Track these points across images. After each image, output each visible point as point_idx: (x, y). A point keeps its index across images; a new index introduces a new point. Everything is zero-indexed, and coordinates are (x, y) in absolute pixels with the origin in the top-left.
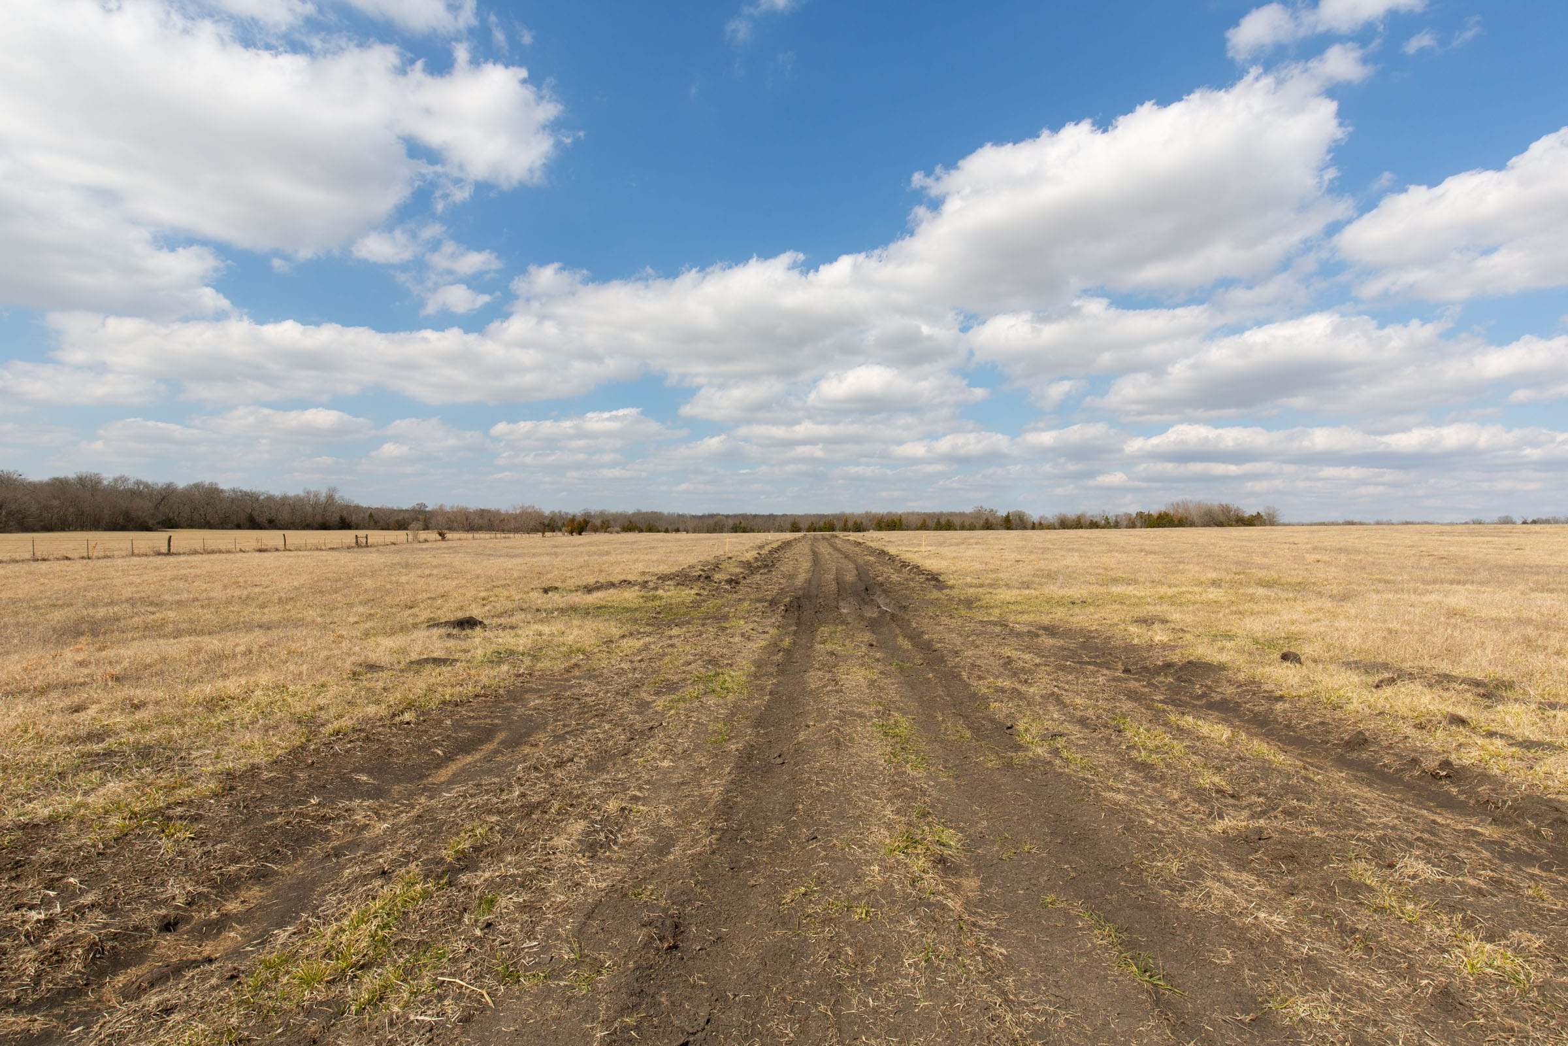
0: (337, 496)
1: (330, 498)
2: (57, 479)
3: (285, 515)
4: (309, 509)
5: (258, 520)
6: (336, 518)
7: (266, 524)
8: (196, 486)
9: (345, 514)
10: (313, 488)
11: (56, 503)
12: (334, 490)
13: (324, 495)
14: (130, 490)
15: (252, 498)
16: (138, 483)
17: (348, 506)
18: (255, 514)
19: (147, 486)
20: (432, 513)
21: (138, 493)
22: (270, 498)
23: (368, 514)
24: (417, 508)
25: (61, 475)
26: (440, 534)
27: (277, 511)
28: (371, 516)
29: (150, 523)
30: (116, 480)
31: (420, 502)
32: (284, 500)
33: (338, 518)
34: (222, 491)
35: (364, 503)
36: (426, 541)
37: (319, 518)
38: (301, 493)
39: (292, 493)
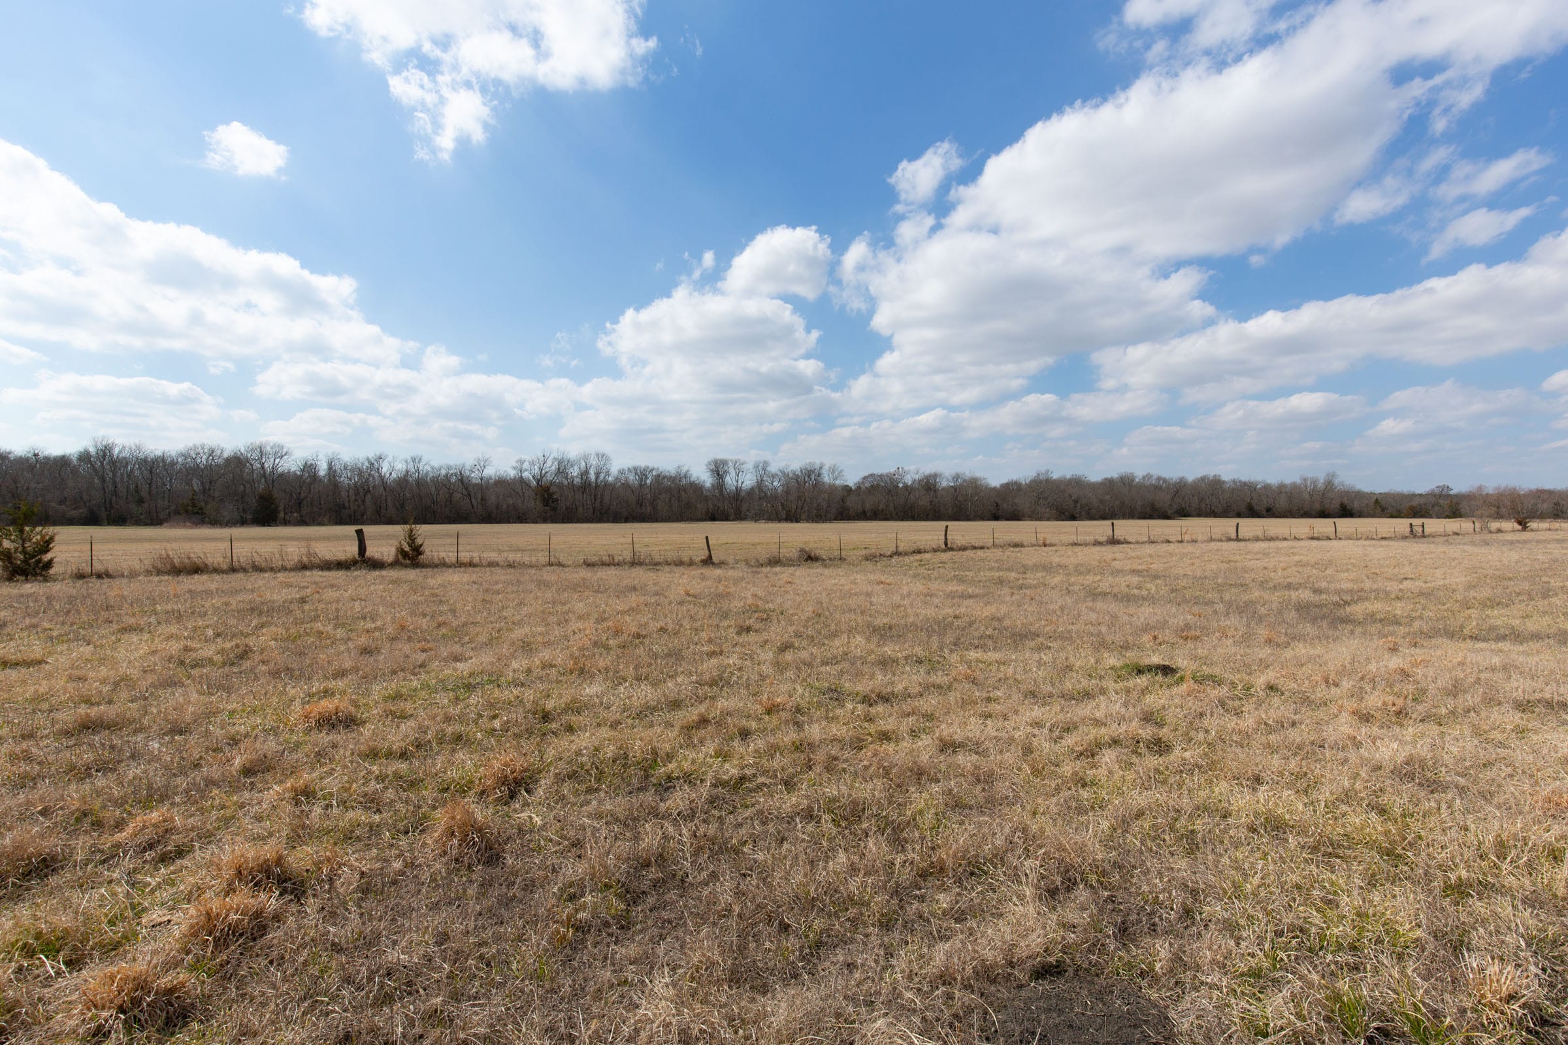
0: (1336, 482)
1: (1329, 483)
2: (1106, 479)
3: (1282, 503)
4: (1306, 496)
5: (1257, 508)
6: (1335, 505)
7: (1264, 512)
8: (1203, 479)
9: (1345, 501)
10: (1310, 475)
11: (1107, 497)
12: (1334, 475)
13: (1322, 481)
14: (1154, 485)
15: (1249, 487)
16: (1159, 478)
17: (1347, 492)
18: (1253, 503)
19: (1165, 480)
20: (1461, 497)
21: (1160, 486)
22: (1267, 487)
23: (1373, 501)
24: (1437, 491)
25: (1109, 476)
26: (1520, 523)
27: (1274, 499)
28: (1377, 501)
29: (1169, 512)
30: (1144, 478)
31: (1441, 484)
32: (1281, 487)
33: (1338, 506)
34: (1224, 482)
35: (1366, 488)
36: (1499, 531)
37: (1317, 506)
38: (1298, 480)
39: (1288, 481)
